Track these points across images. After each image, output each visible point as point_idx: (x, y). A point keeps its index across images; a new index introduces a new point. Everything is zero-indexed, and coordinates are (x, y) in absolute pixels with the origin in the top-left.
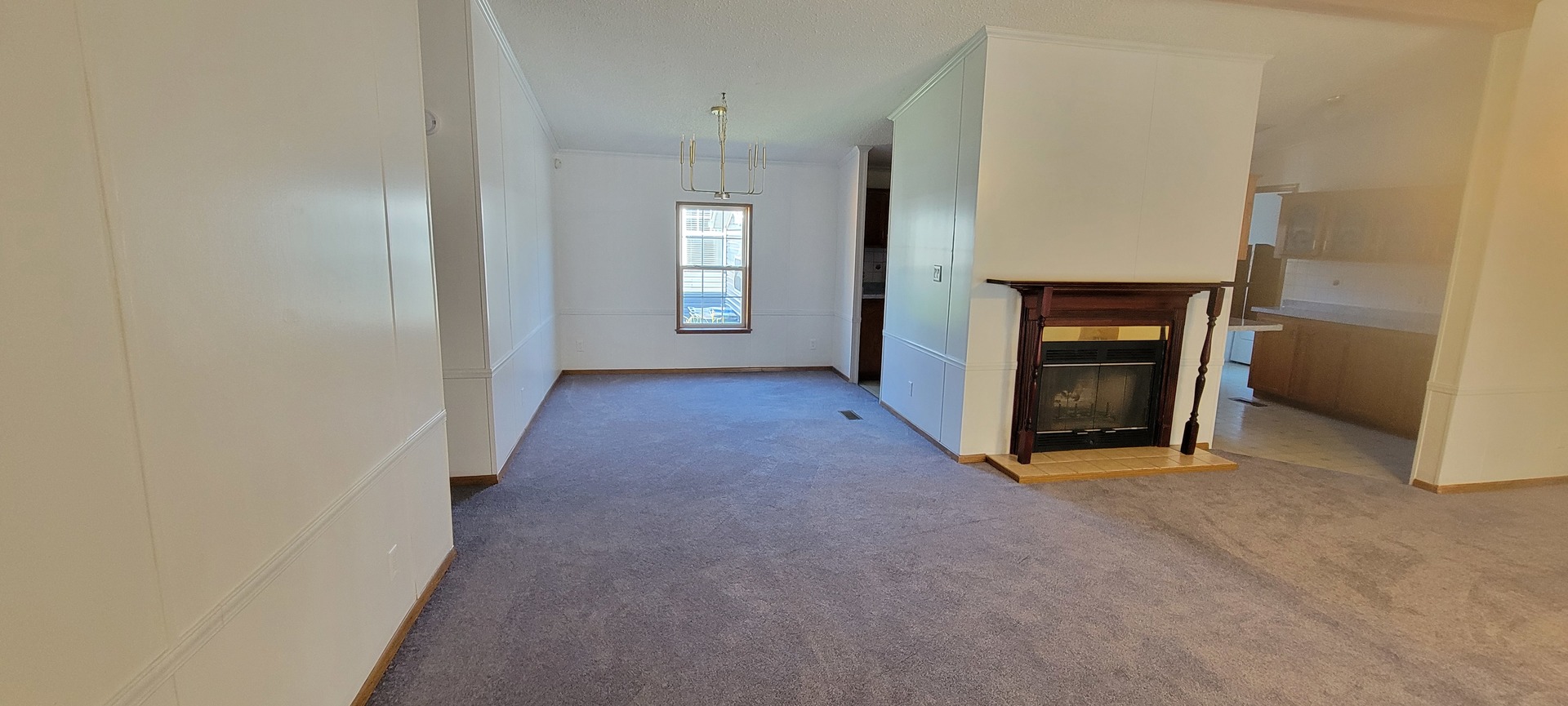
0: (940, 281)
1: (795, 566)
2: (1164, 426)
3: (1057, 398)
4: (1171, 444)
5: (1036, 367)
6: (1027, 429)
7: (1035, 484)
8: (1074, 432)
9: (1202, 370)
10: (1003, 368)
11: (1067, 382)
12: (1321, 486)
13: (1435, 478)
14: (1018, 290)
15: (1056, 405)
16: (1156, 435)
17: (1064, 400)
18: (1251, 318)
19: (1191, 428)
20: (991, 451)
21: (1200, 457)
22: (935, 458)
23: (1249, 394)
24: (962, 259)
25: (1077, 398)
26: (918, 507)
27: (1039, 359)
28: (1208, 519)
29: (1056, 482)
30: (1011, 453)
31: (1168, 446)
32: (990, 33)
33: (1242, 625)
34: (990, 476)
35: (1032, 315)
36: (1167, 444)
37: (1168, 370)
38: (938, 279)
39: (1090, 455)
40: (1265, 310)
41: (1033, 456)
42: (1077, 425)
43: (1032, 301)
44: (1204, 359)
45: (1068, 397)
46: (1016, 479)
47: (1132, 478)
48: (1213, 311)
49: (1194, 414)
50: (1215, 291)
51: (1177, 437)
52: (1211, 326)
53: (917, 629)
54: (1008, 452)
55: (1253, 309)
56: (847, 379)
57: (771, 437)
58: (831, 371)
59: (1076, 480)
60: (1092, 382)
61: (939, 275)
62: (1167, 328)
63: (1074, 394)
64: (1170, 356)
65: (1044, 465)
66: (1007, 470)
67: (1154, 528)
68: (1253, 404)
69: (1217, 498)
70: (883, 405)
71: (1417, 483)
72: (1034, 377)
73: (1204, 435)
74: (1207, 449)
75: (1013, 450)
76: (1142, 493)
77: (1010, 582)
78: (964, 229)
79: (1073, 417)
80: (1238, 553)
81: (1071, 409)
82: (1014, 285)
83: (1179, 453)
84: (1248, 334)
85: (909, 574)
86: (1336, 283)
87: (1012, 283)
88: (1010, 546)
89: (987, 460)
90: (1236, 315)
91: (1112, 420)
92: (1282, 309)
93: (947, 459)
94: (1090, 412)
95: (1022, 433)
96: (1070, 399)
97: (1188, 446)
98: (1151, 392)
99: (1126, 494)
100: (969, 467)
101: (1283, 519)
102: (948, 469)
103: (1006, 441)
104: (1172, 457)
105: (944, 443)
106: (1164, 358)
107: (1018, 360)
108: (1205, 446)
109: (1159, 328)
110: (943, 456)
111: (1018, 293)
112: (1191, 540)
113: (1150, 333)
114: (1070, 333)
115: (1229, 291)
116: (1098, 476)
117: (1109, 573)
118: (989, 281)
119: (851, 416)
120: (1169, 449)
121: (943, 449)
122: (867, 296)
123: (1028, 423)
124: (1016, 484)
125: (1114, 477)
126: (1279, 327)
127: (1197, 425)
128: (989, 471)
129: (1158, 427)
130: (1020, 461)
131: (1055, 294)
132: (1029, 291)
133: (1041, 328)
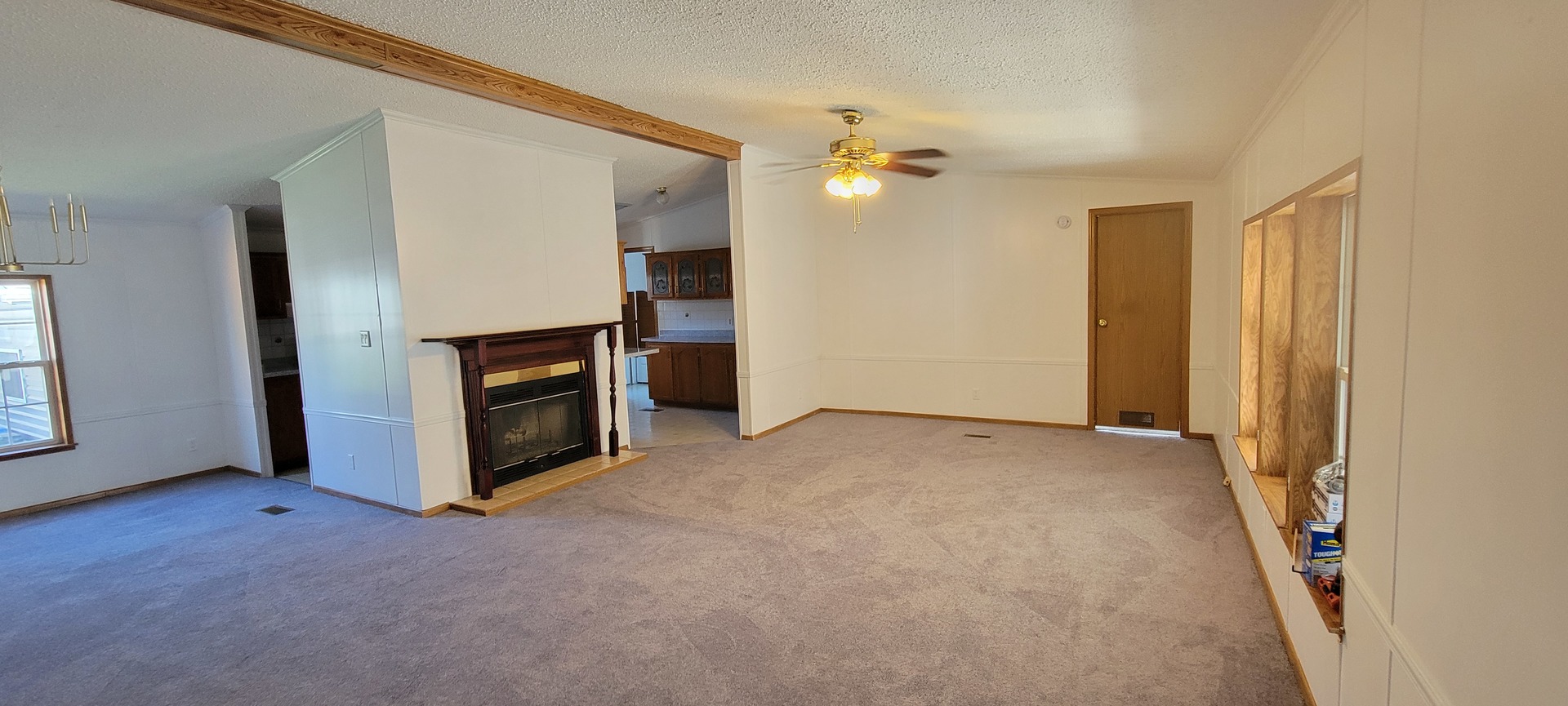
0: (370, 346)
1: (253, 670)
2: (595, 439)
3: (507, 436)
4: (602, 452)
5: (482, 411)
6: (484, 468)
7: (499, 513)
8: (527, 461)
9: (613, 390)
10: (452, 418)
11: (512, 420)
12: (697, 453)
13: (750, 432)
14: (454, 346)
15: (507, 442)
16: (592, 449)
17: (513, 437)
18: (643, 346)
19: (614, 435)
20: (454, 498)
21: (624, 456)
22: (395, 521)
23: (651, 404)
24: (390, 322)
25: (524, 433)
26: (389, 568)
27: (484, 403)
28: (633, 496)
29: (518, 506)
30: (473, 494)
31: (601, 454)
32: (387, 115)
33: (658, 551)
34: (458, 519)
35: (471, 366)
36: (599, 453)
37: (589, 395)
38: (367, 345)
39: (542, 477)
40: (649, 340)
41: (495, 491)
42: (527, 456)
43: (469, 354)
44: (612, 381)
45: (516, 433)
46: (482, 513)
47: (577, 484)
48: (611, 343)
49: (613, 424)
50: (610, 328)
51: (605, 446)
52: (612, 355)
53: (415, 659)
54: (470, 494)
55: (643, 340)
56: (256, 475)
57: (159, 565)
58: (228, 472)
59: (535, 499)
60: (534, 417)
61: (367, 340)
62: (583, 361)
63: (521, 430)
64: (589, 383)
65: (505, 495)
66: (473, 509)
67: (598, 514)
68: (655, 410)
69: (637, 480)
70: (319, 490)
71: (745, 438)
72: (483, 420)
73: (624, 440)
74: (627, 449)
75: (475, 491)
76: (585, 493)
77: (493, 591)
78: (388, 293)
79: (523, 450)
80: (652, 510)
81: (520, 443)
82: (450, 341)
83: (609, 457)
84: (641, 359)
85: (396, 623)
86: (687, 316)
87: (447, 339)
88: (488, 566)
89: (452, 507)
90: (630, 345)
91: (555, 444)
92: (662, 338)
93: (409, 519)
94: (537, 442)
95: (481, 473)
96: (518, 435)
97: (614, 450)
98: (581, 414)
99: (574, 497)
100: (434, 518)
101: (677, 481)
102: (413, 527)
103: (467, 484)
104: (606, 460)
105: (403, 505)
106: (584, 384)
107: (466, 408)
108: (625, 448)
109: (578, 362)
110: (405, 517)
111: (455, 349)
112: (623, 513)
113: (572, 367)
114: (510, 377)
115: (620, 328)
116: (551, 490)
117: (570, 555)
118: (424, 340)
119: (276, 511)
120: (602, 456)
121: (404, 511)
122: (268, 375)
123: (485, 462)
124: (483, 518)
125: (564, 488)
126: (657, 351)
127: (617, 432)
128: (455, 516)
129: (591, 440)
130: (482, 498)
131: (488, 345)
132: (464, 344)
133: (481, 376)
